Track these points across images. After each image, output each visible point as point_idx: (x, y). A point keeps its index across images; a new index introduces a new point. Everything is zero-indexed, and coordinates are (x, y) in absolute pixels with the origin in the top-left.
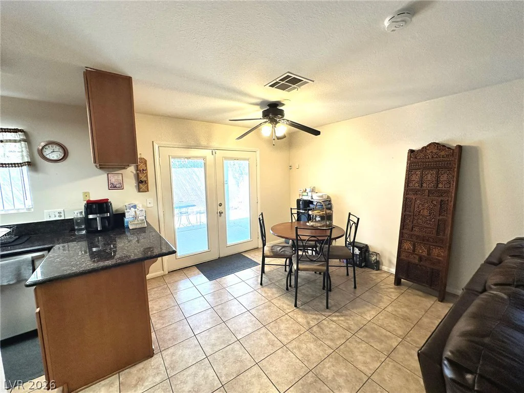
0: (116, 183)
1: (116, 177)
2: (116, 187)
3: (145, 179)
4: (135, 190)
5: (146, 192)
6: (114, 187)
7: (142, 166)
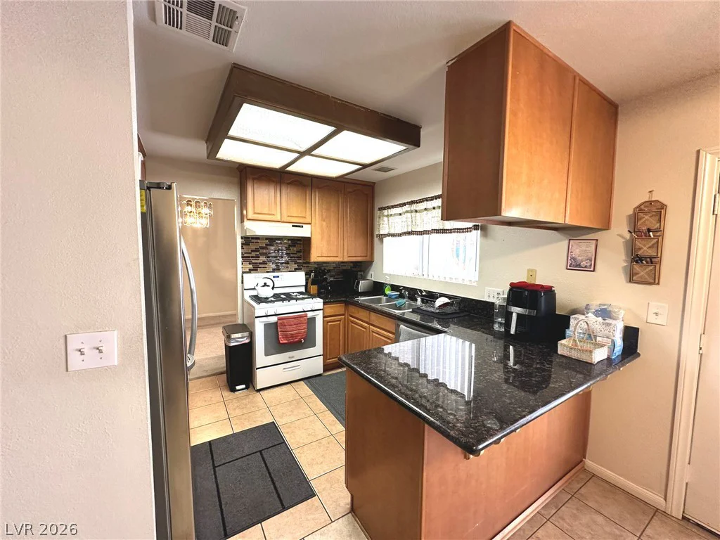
0: (580, 258)
1: (584, 246)
2: (579, 265)
3: (652, 253)
4: (622, 278)
5: (650, 284)
6: (576, 266)
7: (648, 221)
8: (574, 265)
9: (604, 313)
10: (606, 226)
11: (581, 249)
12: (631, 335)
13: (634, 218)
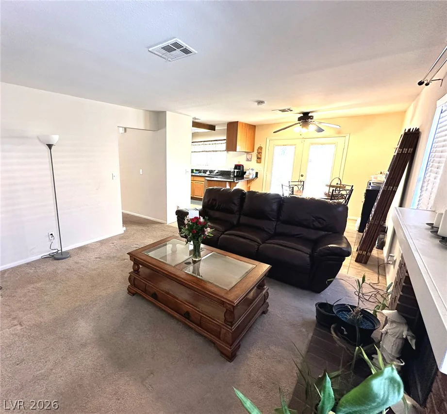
0: (249, 158)
3: (260, 157)
4: (256, 162)
5: (260, 163)
7: (260, 151)
8: (248, 160)
9: (252, 169)
10: (253, 151)
11: (249, 156)
12: (257, 173)
13: (258, 150)
